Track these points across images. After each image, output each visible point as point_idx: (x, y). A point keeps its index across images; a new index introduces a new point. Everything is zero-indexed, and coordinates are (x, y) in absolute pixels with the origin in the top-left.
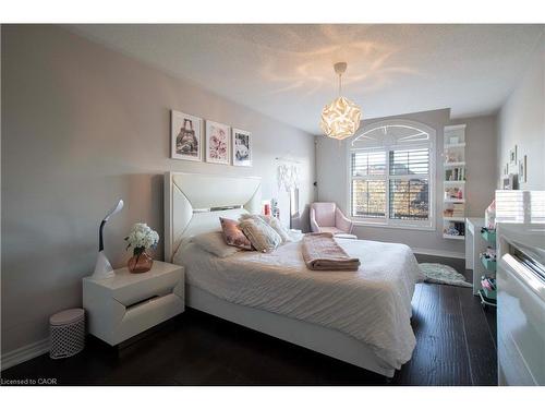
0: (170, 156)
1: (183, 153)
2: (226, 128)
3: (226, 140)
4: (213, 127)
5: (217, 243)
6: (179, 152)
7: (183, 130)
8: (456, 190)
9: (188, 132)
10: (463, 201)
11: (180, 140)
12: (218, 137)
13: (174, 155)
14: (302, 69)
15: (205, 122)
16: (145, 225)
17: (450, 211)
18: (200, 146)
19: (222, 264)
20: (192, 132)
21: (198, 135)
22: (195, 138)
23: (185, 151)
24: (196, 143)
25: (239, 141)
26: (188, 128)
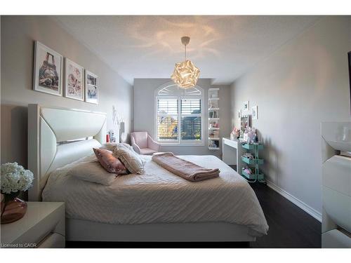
0: (32, 88)
1: (45, 86)
2: (80, 68)
3: (80, 78)
4: (71, 66)
5: (98, 172)
6: (41, 84)
7: (46, 63)
8: (215, 123)
9: (50, 66)
10: (218, 129)
11: (42, 73)
12: (75, 75)
13: (37, 87)
14: (160, 35)
15: (64, 59)
16: (16, 164)
17: (212, 135)
18: (60, 81)
19: (110, 191)
20: (54, 67)
21: (59, 70)
22: (56, 73)
23: (47, 85)
24: (57, 78)
25: (90, 81)
26: (50, 62)
